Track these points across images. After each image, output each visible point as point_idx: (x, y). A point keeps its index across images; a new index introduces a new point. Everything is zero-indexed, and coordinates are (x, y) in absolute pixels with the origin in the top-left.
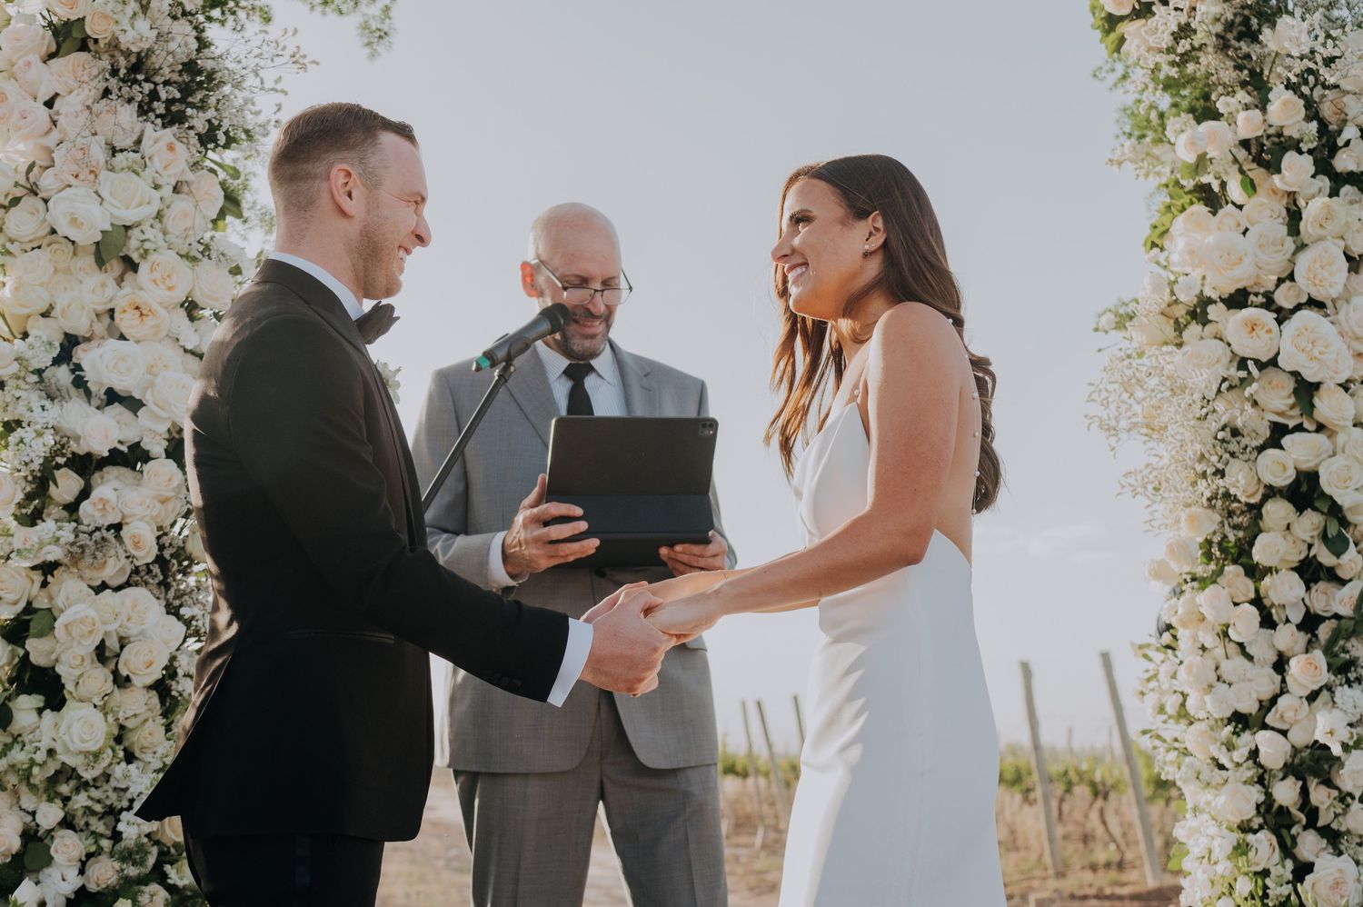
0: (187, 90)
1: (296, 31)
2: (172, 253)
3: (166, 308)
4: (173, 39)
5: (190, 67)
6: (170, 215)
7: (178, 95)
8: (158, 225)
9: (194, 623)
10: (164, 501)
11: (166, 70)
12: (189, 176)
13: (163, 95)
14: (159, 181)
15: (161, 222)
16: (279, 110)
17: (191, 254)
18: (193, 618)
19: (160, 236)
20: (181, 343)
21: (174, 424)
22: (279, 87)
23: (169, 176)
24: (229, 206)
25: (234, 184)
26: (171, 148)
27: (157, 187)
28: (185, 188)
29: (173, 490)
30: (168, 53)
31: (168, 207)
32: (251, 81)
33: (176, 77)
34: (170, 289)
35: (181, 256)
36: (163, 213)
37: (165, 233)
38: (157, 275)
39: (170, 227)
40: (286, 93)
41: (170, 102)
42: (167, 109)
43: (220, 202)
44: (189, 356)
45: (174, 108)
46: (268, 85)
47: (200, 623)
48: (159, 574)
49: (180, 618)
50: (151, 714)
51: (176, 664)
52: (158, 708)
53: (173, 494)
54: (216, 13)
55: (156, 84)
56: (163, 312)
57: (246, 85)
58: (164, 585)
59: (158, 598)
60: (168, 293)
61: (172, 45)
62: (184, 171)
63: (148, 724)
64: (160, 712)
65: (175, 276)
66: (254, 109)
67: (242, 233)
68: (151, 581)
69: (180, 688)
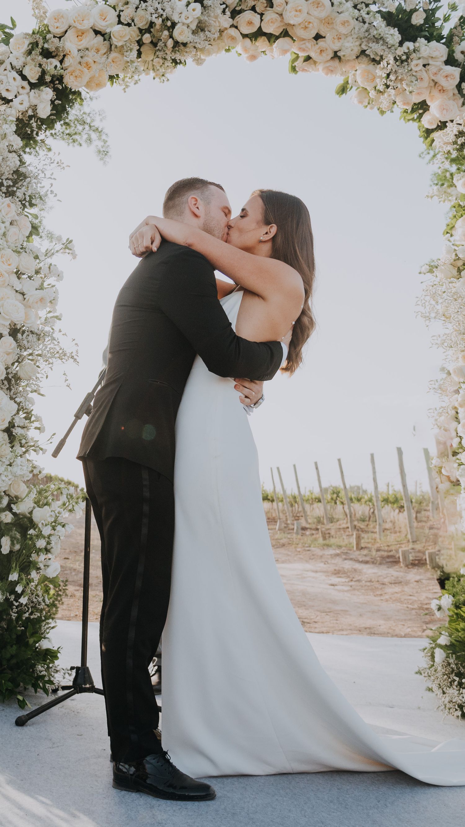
0: (15, 182)
1: (59, 153)
2: (10, 250)
3: (8, 273)
4: (9, 160)
5: (16, 172)
6: (9, 234)
7: (12, 184)
8: (4, 239)
9: (21, 404)
10: (8, 354)
11: (7, 173)
12: (17, 218)
13: (5, 184)
14: (4, 220)
15: (5, 237)
16: (52, 186)
17: (18, 250)
18: (21, 402)
19: (5, 243)
20: (14, 288)
21: (12, 322)
22: (52, 177)
23: (8, 218)
24: (34, 231)
25: (36, 222)
26: (9, 206)
27: (3, 222)
28: (15, 223)
29: (12, 349)
30: (7, 166)
31: (8, 231)
32: (42, 175)
33: (11, 177)
34: (9, 265)
35: (14, 251)
36: (6, 233)
37: (7, 242)
38: (4, 259)
39: (9, 239)
40: (55, 179)
41: (8, 187)
42: (7, 190)
43: (30, 229)
44: (18, 294)
45: (10, 189)
46: (48, 175)
47: (24, 404)
48: (7, 385)
49: (15, 402)
50: (4, 442)
51: (14, 421)
52: (7, 440)
53: (12, 351)
54: (27, 150)
55: (2, 180)
56: (6, 275)
57: (39, 177)
58: (9, 389)
59: (7, 395)
60: (9, 267)
61: (8, 163)
62: (14, 215)
63: (3, 446)
64: (9, 441)
65: (11, 260)
66: (41, 185)
67: (40, 242)
68: (4, 388)
69: (16, 432)
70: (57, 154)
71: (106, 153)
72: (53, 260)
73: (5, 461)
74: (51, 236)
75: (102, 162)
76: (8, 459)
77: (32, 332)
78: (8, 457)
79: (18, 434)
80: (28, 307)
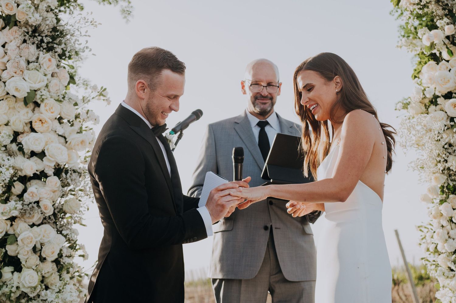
0: (54, 38)
1: (92, 13)
2: (52, 99)
3: (51, 120)
4: (48, 20)
5: (54, 29)
6: (50, 85)
7: (51, 40)
8: (46, 89)
9: (68, 236)
10: (54, 192)
11: (46, 31)
12: (57, 70)
13: (45, 41)
14: (46, 73)
15: (47, 88)
16: (87, 42)
17: (59, 99)
18: (67, 234)
19: (48, 93)
20: (57, 133)
21: (57, 163)
22: (87, 34)
23: (50, 71)
24: (71, 80)
25: (72, 71)
26: (50, 60)
27: (45, 75)
28: (55, 75)
29: (57, 188)
30: (46, 25)
31: (50, 82)
32: (77, 33)
33: (49, 34)
34: (52, 113)
35: (56, 100)
36: (48, 85)
37: (49, 92)
38: (47, 108)
39: (51, 90)
40: (89, 36)
41: (48, 43)
42: (47, 46)
43: (68, 79)
44: (60, 138)
45: (49, 45)
46: (83, 34)
47: (70, 236)
48: (54, 219)
49: (62, 235)
50: (53, 271)
51: (62, 252)
52: (56, 269)
53: (58, 189)
54: (62, 8)
55: (42, 37)
56: (50, 122)
57: (75, 34)
58: (55, 223)
59: (54, 228)
60: (52, 114)
61: (48, 22)
62: (55, 69)
63: (53, 275)
64: (57, 270)
65: (54, 108)
66: (79, 43)
67: (76, 90)
68: (51, 222)
69: (64, 261)
70: (90, 13)
71: (129, 12)
72: (89, 106)
73: (55, 288)
74: (86, 84)
75: (125, 20)
76: (57, 286)
77: (74, 171)
78: (58, 285)
79: (66, 263)
80: (70, 149)
